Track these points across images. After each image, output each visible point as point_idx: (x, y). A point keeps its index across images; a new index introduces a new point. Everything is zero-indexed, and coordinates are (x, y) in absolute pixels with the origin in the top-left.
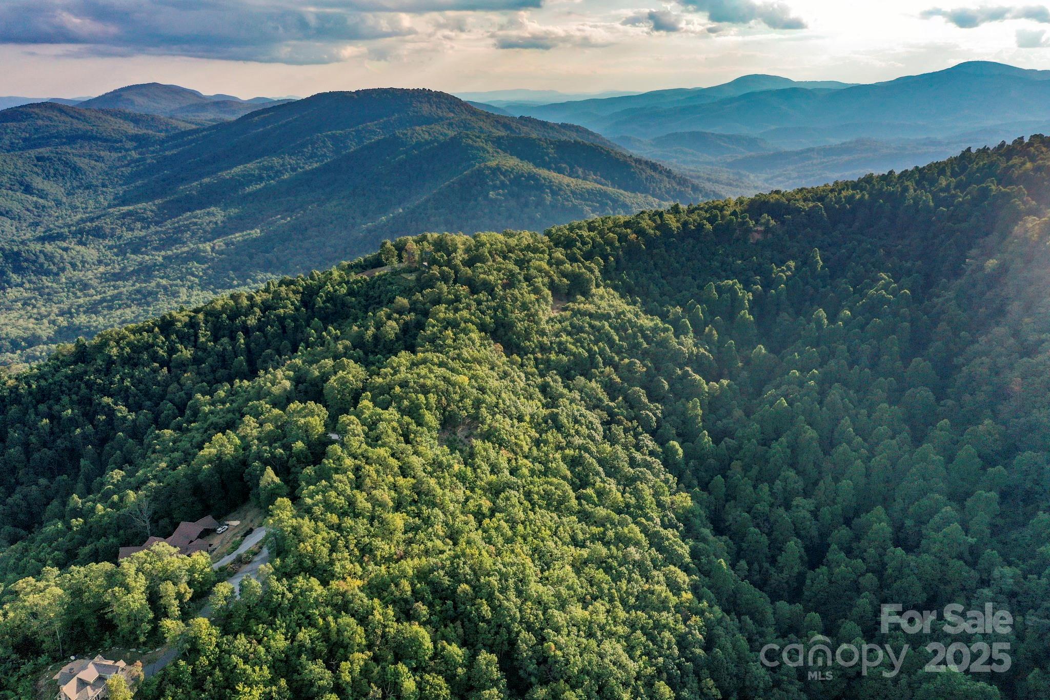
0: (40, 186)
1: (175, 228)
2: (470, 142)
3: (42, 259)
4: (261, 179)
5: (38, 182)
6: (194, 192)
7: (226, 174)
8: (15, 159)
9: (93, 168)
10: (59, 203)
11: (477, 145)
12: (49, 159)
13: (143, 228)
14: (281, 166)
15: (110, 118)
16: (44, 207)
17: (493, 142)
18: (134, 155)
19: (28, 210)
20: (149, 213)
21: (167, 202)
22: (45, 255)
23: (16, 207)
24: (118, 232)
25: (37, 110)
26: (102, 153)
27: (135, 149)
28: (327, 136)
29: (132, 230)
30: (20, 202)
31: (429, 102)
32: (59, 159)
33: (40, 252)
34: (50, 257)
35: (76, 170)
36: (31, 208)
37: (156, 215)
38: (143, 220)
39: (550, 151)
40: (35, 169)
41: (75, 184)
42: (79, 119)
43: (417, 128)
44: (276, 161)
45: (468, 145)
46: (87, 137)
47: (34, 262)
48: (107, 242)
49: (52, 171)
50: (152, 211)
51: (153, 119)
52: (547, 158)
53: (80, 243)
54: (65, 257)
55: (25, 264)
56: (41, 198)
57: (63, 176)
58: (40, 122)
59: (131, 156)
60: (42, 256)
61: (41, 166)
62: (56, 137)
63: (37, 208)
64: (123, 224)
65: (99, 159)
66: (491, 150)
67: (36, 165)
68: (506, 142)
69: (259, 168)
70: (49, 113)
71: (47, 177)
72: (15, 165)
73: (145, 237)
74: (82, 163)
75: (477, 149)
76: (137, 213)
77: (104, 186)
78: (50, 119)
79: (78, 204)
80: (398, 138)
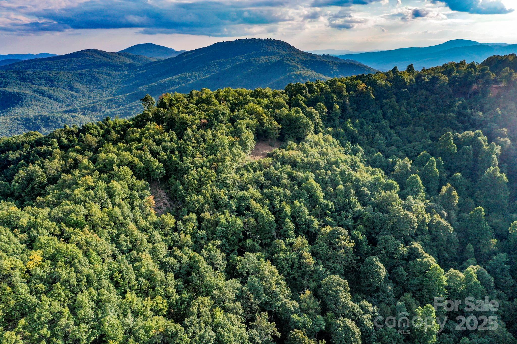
0: (77, 87)
1: (130, 107)
2: (288, 62)
3: (60, 121)
4: (179, 83)
5: (77, 85)
6: (144, 90)
7: (162, 81)
8: (68, 74)
9: (105, 79)
10: (84, 95)
11: (292, 64)
12: (85, 74)
13: (116, 107)
14: (190, 77)
15: (121, 57)
16: (76, 97)
17: (302, 63)
18: (126, 73)
19: (68, 98)
20: (120, 100)
21: (131, 95)
22: (62, 119)
23: (62, 96)
24: (103, 109)
25: (87, 53)
26: (111, 72)
27: (127, 70)
28: (216, 62)
29: (110, 108)
30: (65, 94)
31: (272, 45)
32: (89, 74)
33: (60, 117)
34: (64, 120)
35: (96, 79)
36: (69, 97)
37: (124, 101)
38: (116, 103)
39: (334, 68)
40: (77, 79)
41: (95, 86)
42: (106, 57)
43: (262, 57)
44: (188, 74)
45: (288, 64)
46: (106, 65)
47: (55, 122)
48: (97, 114)
49: (85, 80)
50: (122, 99)
51: (141, 58)
52: (332, 72)
53: (84, 114)
54: (72, 120)
55: (51, 124)
56: (77, 92)
57: (90, 82)
58: (88, 58)
59: (124, 74)
60: (60, 120)
61: (80, 77)
62: (93, 65)
63: (72, 97)
64: (107, 105)
65: (110, 75)
66: (299, 67)
67: (78, 77)
68: (309, 63)
69: (179, 78)
70: (93, 54)
71: (82, 83)
72: (68, 77)
73: (114, 112)
74: (100, 76)
75: (292, 66)
76: (115, 100)
77: (108, 87)
78: (93, 56)
79: (92, 96)
80: (252, 62)
